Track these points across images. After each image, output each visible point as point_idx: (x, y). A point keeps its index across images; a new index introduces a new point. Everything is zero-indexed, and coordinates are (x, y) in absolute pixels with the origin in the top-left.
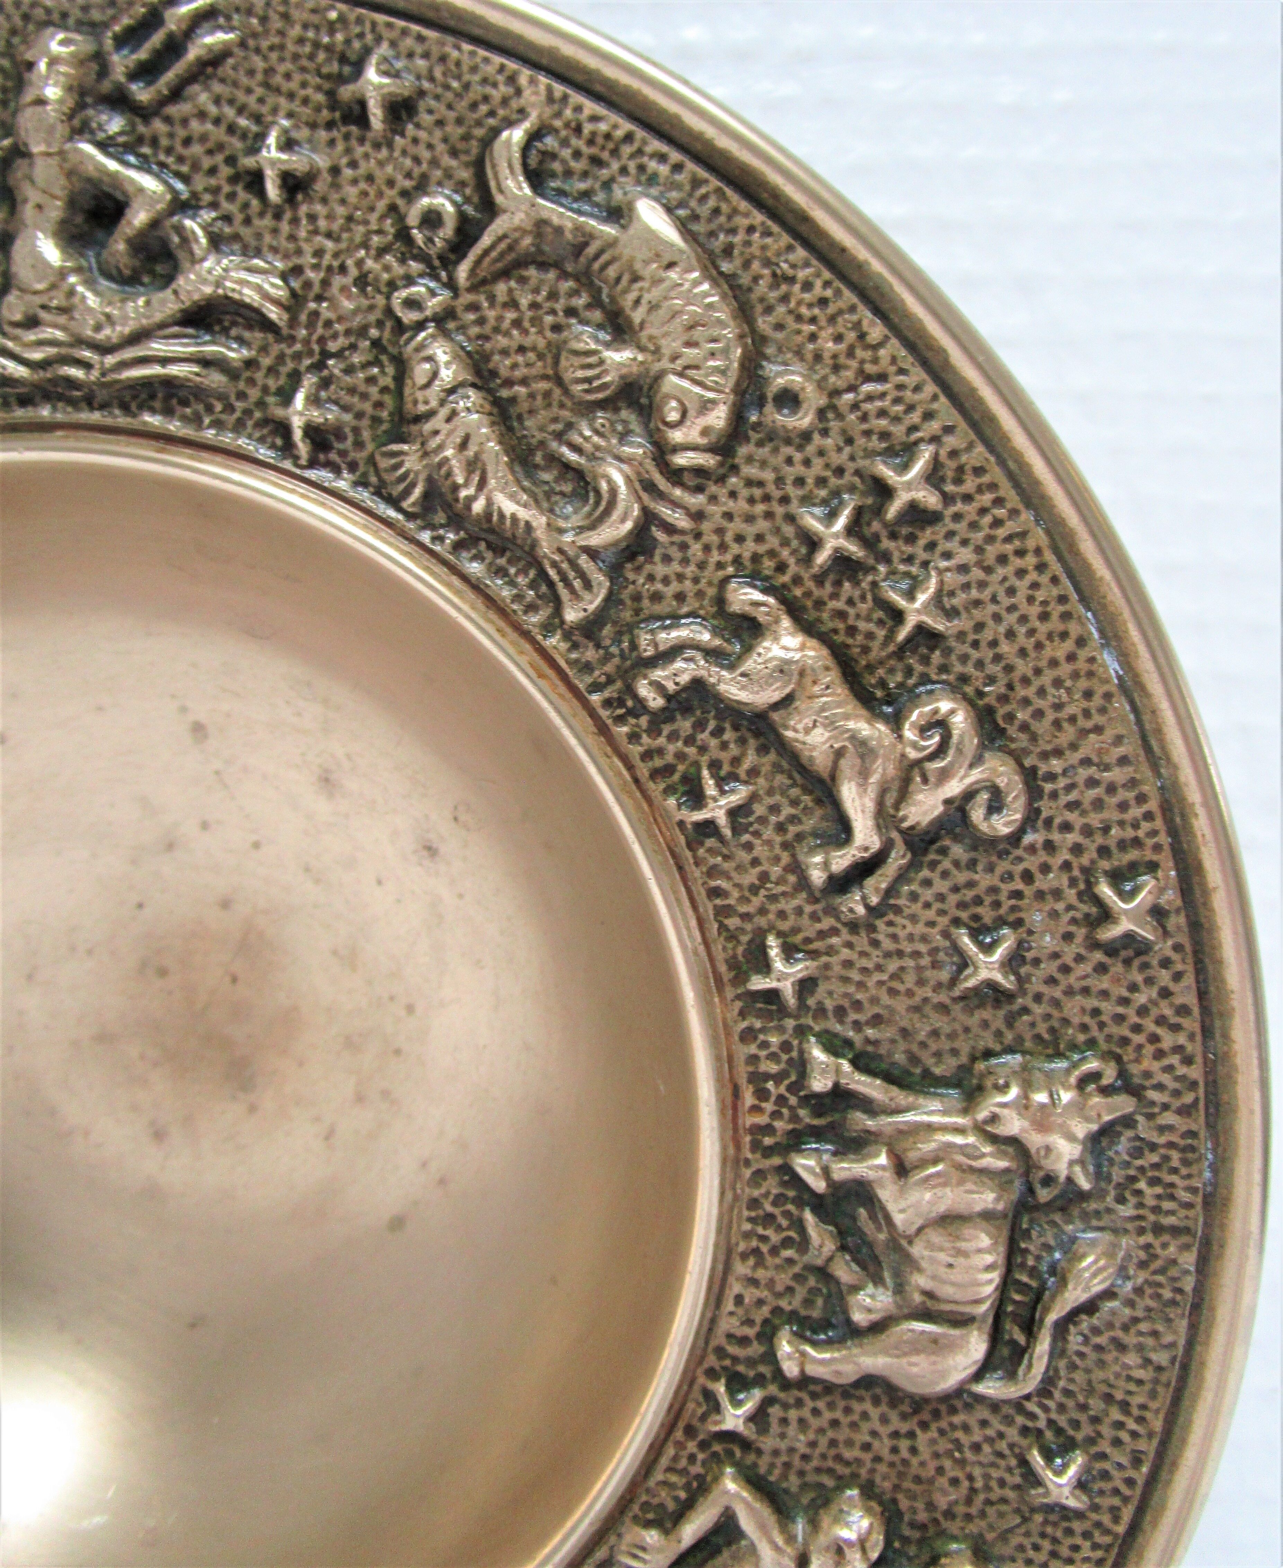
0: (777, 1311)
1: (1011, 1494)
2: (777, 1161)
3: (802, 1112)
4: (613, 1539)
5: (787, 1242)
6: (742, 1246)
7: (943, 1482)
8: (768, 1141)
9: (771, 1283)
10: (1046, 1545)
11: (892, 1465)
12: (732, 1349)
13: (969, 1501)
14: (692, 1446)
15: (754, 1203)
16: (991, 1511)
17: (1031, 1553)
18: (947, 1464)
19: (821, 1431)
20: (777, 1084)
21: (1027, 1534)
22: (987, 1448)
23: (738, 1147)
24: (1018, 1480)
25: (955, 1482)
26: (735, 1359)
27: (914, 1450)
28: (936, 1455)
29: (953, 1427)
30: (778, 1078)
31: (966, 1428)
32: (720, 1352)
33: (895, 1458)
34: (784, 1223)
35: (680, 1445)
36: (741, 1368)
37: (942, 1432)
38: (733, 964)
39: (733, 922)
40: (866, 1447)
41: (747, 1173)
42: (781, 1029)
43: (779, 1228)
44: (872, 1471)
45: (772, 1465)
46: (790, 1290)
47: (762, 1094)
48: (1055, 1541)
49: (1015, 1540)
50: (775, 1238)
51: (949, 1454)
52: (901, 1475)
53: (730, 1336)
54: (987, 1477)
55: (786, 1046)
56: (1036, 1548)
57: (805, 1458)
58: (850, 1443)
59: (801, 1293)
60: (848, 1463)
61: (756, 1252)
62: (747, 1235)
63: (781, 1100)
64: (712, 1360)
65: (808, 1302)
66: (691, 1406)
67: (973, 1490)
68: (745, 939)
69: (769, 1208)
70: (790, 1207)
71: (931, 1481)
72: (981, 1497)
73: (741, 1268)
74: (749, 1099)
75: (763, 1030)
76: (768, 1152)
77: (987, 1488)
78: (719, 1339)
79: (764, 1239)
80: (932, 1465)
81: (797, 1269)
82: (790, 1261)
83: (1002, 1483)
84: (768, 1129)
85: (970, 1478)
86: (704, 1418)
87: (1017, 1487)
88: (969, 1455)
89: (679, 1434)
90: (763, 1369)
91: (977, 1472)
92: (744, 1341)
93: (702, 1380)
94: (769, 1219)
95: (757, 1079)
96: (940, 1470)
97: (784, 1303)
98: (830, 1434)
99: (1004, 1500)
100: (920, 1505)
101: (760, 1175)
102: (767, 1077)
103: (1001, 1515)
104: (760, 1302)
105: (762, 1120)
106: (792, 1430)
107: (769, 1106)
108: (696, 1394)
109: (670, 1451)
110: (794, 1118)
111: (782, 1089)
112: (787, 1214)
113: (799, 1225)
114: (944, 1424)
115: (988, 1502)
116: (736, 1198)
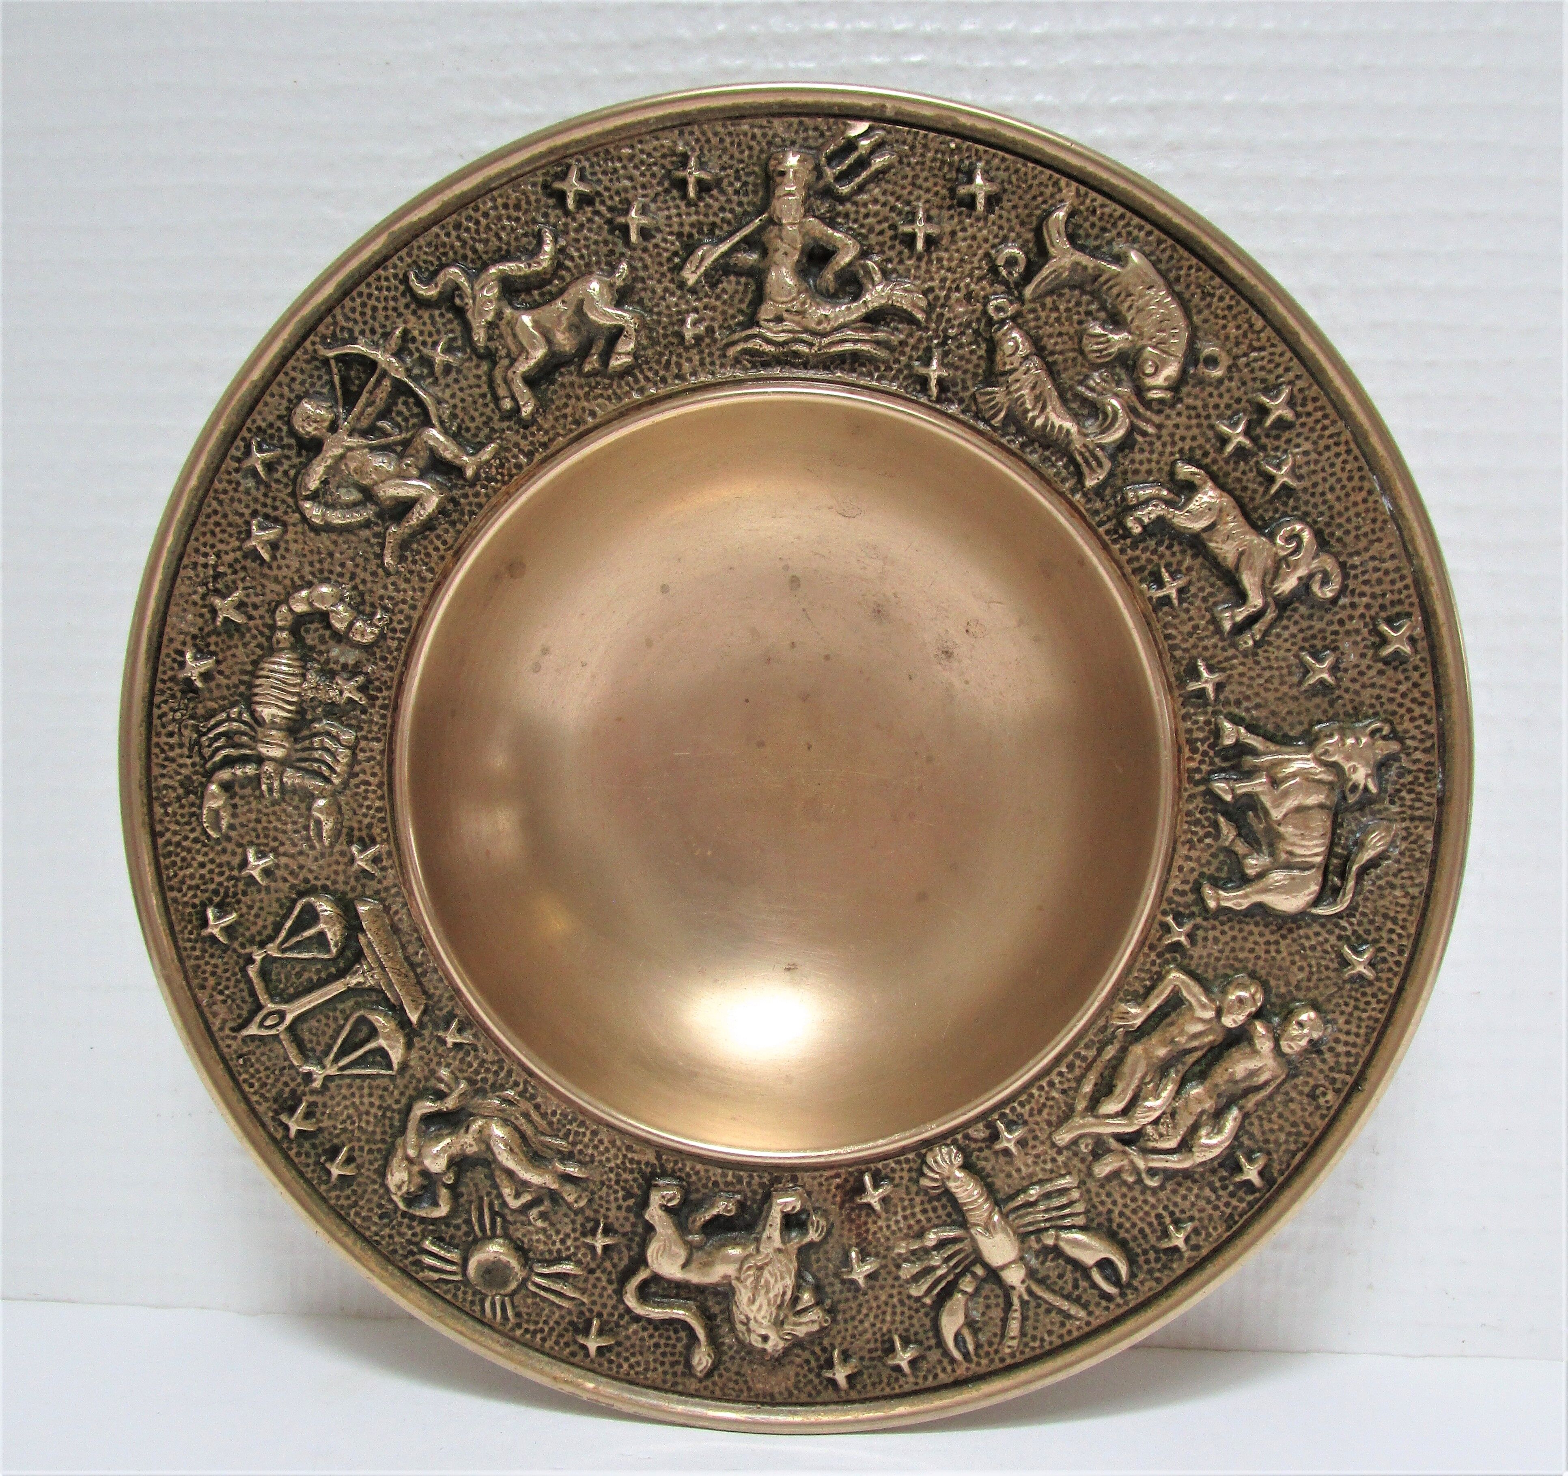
0: (1202, 875)
1: (1332, 974)
2: (1202, 788)
3: (1217, 760)
4: (1108, 1013)
5: (1207, 835)
6: (1183, 838)
7: (1295, 969)
8: (1197, 777)
9: (1198, 860)
10: (1352, 1003)
11: (1266, 960)
12: (1176, 898)
13: (1309, 980)
14: (1153, 956)
15: (1189, 813)
16: (1321, 984)
17: (1343, 1008)
18: (1297, 958)
19: (1227, 943)
20: (1203, 742)
21: (1341, 997)
22: (1319, 948)
23: (1180, 781)
24: (1336, 965)
25: (1301, 969)
26: (1178, 904)
27: (1278, 952)
28: (1290, 954)
29: (1300, 937)
30: (1203, 741)
31: (1308, 938)
32: (1170, 901)
33: (1268, 956)
34: (1206, 823)
35: (1147, 955)
36: (1181, 909)
37: (1294, 940)
38: (1178, 677)
39: (1178, 653)
40: (1252, 951)
41: (1185, 795)
42: (1205, 713)
43: (1203, 827)
44: (1255, 964)
45: (1199, 965)
46: (1209, 863)
47: (1194, 750)
48: (1356, 999)
49: (1334, 1001)
50: (1201, 833)
51: (1298, 952)
52: (1271, 967)
53: (1175, 891)
54: (1319, 965)
55: (1207, 723)
56: (1346, 1004)
57: (1218, 959)
58: (1242, 949)
59: (1215, 863)
60: (1241, 961)
61: (1190, 841)
62: (1185, 832)
63: (1205, 754)
64: (1165, 906)
65: (1219, 869)
66: (1153, 931)
67: (1311, 973)
68: (1185, 662)
69: (1198, 816)
70: (1209, 814)
71: (1288, 969)
72: (1315, 977)
73: (1183, 851)
74: (1187, 753)
75: (1195, 714)
76: (1197, 783)
77: (1319, 971)
78: (1169, 893)
79: (1195, 833)
80: (1289, 959)
81: (1213, 850)
82: (1209, 846)
83: (1327, 968)
84: (1198, 770)
85: (1310, 966)
86: (1160, 939)
87: (1335, 970)
88: (1309, 953)
89: (1146, 950)
90: (1194, 909)
91: (1313, 962)
92: (1183, 893)
93: (1160, 917)
94: (1197, 822)
95: (1191, 742)
96: (1293, 963)
97: (1205, 870)
98: (1232, 944)
99: (1328, 978)
100: (1282, 983)
101: (1192, 797)
102: (1197, 740)
103: (1327, 987)
104: (1193, 870)
105: (1193, 765)
106: (1209, 943)
107: (1198, 757)
108: (1156, 926)
109: (1141, 959)
110: (1212, 763)
111: (1205, 747)
112: (1207, 819)
113: (1216, 825)
114: (1295, 935)
115: (1320, 980)
116: (1179, 811)
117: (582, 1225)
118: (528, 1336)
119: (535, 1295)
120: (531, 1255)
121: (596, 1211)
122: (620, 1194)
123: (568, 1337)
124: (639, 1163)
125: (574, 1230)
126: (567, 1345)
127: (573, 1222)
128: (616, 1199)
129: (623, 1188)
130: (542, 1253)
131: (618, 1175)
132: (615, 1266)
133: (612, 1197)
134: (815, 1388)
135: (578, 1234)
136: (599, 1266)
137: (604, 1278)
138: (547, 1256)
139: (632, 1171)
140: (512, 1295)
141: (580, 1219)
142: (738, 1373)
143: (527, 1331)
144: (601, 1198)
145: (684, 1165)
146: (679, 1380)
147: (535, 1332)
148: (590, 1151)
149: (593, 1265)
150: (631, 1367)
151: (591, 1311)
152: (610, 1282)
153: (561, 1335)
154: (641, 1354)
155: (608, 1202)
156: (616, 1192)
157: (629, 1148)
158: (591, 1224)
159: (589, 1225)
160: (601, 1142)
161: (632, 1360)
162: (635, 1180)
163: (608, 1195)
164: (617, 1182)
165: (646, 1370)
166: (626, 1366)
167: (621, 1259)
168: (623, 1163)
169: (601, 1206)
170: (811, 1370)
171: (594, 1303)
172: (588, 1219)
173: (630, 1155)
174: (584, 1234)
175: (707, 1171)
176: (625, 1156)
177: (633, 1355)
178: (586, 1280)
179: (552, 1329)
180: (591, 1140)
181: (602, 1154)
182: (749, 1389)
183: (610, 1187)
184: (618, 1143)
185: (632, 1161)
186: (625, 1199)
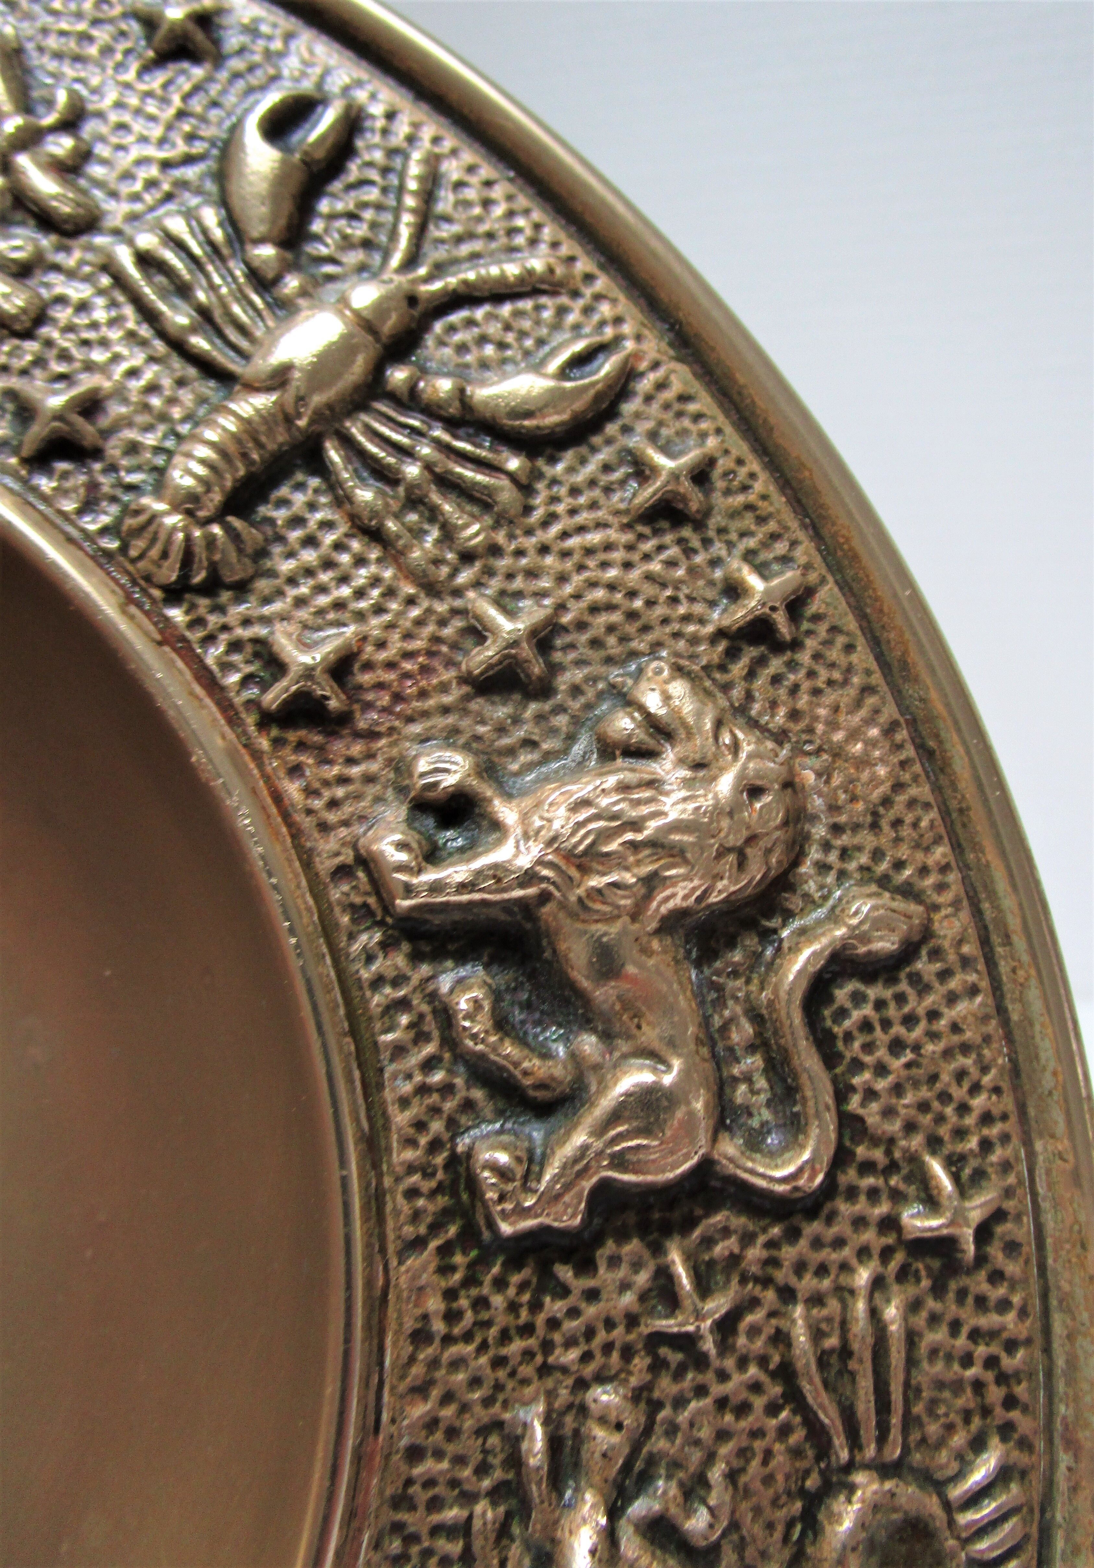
117: (678, 1374)
118: (1021, 1390)
119: (909, 1421)
120: (812, 1482)
121: (627, 1353)
122: (555, 1307)
123: (979, 1283)
124: (450, 1295)
125: (701, 1391)
126: (996, 1277)
127: (680, 1403)
128: (573, 1312)
129: (536, 1306)
130: (796, 1453)
131: (505, 1337)
132: (748, 1239)
133: (571, 1325)
134: (828, 643)
135: (709, 1377)
136: (766, 1282)
137: (789, 1253)
138: (797, 1436)
139: (482, 1303)
140: (939, 1486)
141: (666, 1387)
142: (875, 826)
143: (1010, 1402)
144: (587, 1357)
145: (411, 1169)
146: (952, 957)
147: (1002, 1379)
148: (469, 1445)
149: (770, 1296)
150: (975, 1089)
151: (886, 1254)
152: (793, 1235)
153: (981, 1302)
154: (933, 1078)
155: (590, 1333)
156: (553, 1324)
157: (420, 1337)
158: (664, 1351)
159: (675, 1357)
160: (432, 1424)
161: (959, 1093)
162: (500, 1284)
163: (570, 1343)
164: (527, 1330)
165: (965, 1048)
166: (978, 1102)
167: (726, 1232)
168: (468, 1337)
169: (608, 1348)
170: (792, 665)
171: (863, 1253)
172: (657, 1366)
173: (439, 1326)
174: (701, 1362)
175: (404, 1102)
176: (448, 1340)
177: (945, 1097)
178: (816, 1300)
179: (975, 1335)
180: (439, 1455)
181: (464, 1408)
182: (898, 787)
183: (547, 1346)
184: (417, 1371)
185: (452, 1316)
186: (564, 1291)
